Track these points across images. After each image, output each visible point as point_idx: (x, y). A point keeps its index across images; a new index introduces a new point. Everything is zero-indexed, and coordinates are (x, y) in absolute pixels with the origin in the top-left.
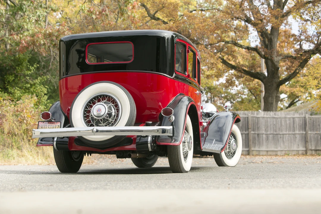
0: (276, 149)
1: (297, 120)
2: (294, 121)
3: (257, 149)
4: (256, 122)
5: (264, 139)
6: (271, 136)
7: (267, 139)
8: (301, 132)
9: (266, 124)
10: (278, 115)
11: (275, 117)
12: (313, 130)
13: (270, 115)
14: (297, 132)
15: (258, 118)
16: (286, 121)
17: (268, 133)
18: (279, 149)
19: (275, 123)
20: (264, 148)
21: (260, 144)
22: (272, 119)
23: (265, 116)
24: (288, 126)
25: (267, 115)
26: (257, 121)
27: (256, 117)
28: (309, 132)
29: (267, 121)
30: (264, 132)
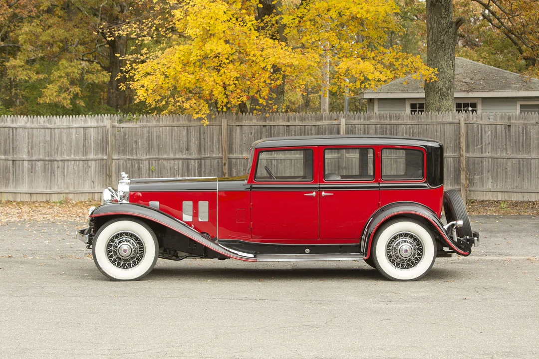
0: (48, 191)
1: (92, 132)
2: (85, 135)
3: (11, 189)
4: (11, 137)
5: (25, 170)
6: (39, 164)
7: (32, 170)
8: (100, 156)
9: (30, 140)
10: (55, 123)
11: (49, 126)
12: (124, 152)
13: (40, 123)
14: (92, 156)
15: (14, 129)
16: (69, 135)
17: (34, 158)
18: (55, 189)
19: (48, 138)
20: (24, 188)
21: (17, 180)
22: (43, 130)
23: (29, 125)
24: (74, 144)
25: (33, 123)
26: (13, 135)
27: (9, 128)
28: (115, 157)
29: (32, 135)
30: (25, 157)
